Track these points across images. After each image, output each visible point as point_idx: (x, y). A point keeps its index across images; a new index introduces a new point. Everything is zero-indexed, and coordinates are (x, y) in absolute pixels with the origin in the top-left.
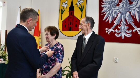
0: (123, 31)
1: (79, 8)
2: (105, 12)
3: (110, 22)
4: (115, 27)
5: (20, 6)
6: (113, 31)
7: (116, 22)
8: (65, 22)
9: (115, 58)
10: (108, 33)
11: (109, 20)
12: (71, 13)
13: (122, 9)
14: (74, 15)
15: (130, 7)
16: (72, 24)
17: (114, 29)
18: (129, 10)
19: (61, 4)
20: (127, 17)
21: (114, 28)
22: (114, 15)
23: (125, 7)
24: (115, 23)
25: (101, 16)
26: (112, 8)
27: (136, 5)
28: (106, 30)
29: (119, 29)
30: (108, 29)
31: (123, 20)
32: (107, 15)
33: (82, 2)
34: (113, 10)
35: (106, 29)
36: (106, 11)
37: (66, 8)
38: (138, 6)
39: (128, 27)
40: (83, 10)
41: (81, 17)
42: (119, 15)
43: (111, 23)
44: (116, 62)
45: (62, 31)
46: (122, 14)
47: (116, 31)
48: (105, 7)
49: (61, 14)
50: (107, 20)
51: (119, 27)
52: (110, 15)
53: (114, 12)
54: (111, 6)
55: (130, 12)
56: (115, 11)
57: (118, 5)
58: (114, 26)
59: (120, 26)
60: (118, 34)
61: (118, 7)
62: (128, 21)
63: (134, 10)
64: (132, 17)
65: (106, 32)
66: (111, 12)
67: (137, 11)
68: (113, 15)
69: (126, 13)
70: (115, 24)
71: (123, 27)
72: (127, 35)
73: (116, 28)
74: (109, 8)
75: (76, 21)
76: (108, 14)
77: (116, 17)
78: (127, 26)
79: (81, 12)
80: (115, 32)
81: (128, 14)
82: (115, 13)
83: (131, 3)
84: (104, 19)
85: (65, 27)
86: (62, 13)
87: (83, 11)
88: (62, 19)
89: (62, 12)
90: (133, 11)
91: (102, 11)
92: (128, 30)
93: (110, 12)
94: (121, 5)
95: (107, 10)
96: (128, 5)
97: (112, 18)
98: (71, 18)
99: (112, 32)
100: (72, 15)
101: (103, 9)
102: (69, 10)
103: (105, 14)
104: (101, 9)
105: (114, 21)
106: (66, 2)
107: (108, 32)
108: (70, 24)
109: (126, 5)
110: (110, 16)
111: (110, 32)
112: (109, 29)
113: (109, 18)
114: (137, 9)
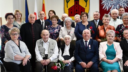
3: (107, 10)
11: (106, 9)
13: (114, 2)
15: (119, 1)
16: (78, 11)
18: (119, 3)
20: (117, 7)
23: (116, 1)
26: (109, 1)
27: (122, 1)
34: (109, 3)
35: (105, 14)
38: (123, 1)
40: (87, 1)
41: (86, 6)
46: (115, 5)
48: (104, 0)
50: (105, 9)
52: (107, 6)
53: (109, 4)
55: (119, 5)
56: (111, 3)
61: (112, 1)
63: (122, 3)
66: (107, 4)
67: (123, 4)
68: (109, 6)
69: (117, 5)
74: (106, 1)
75: (82, 9)
77: (111, 7)
81: (118, 5)
84: (103, 8)
91: (102, 3)
95: (105, 2)
101: (102, 2)
103: (104, 5)
105: (110, 9)
113: (107, 7)
114: (123, 3)
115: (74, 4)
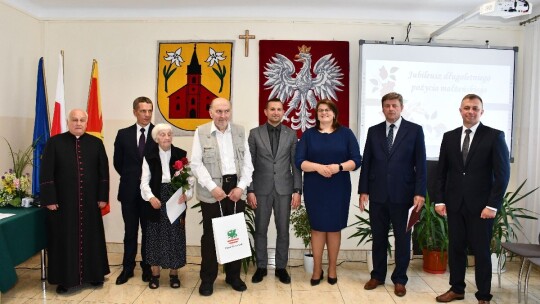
0: (303, 120)
1: (214, 70)
2: (271, 85)
4: (291, 112)
5: (62, 51)
6: (287, 119)
7: (292, 105)
8: (178, 98)
12: (194, 78)
14: (203, 83)
16: (196, 103)
17: (289, 117)
19: (163, 53)
21: (288, 114)
22: (288, 93)
25: (264, 91)
29: (296, 117)
31: (303, 102)
32: (276, 91)
33: (221, 58)
36: (273, 84)
37: (178, 65)
39: (310, 114)
40: (223, 76)
41: (221, 91)
42: (297, 93)
45: (170, 117)
47: (293, 119)
48: (272, 76)
49: (164, 79)
51: (297, 114)
54: (282, 76)
57: (294, 76)
58: (288, 111)
59: (298, 111)
60: (296, 124)
62: (310, 103)
64: (317, 98)
70: (289, 108)
71: (304, 113)
72: (309, 127)
73: (292, 114)
78: (309, 111)
79: (220, 80)
80: (291, 122)
82: (289, 90)
83: (314, 76)
85: (178, 107)
86: (167, 77)
87: (224, 79)
88: (166, 90)
89: (167, 74)
90: (318, 90)
92: (311, 118)
93: (280, 86)
94: (299, 76)
96: (310, 79)
97: (284, 97)
98: (193, 89)
100: (197, 83)
104: (263, 79)
106: (178, 52)
108: (190, 102)
109: (307, 78)
110: (281, 93)
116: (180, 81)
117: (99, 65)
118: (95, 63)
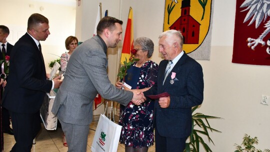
2: (248, 7)
3: (257, 26)
4: (267, 34)
5: (101, 4)
6: (263, 43)
7: (269, 26)
9: (263, 96)
10: (253, 48)
12: (185, 11)
17: (265, 40)
21: (264, 36)
22: (267, 11)
24: (266, 28)
25: (240, 14)
28: (248, 42)
30: (252, 39)
32: (252, 13)
35: (249, 39)
36: (250, 4)
37: (176, 2)
40: (205, 5)
41: (202, 18)
43: (258, 28)
44: (264, 103)
47: (269, 42)
49: (168, 14)
50: (251, 22)
52: (256, 12)
53: (265, 6)
58: (264, 33)
65: (249, 44)
66: (259, 5)
68: (265, 11)
70: (266, 30)
73: (268, 36)
75: (194, 26)
76: (253, 10)
79: (203, 9)
80: (266, 46)
82: (267, 8)
84: (245, 20)
86: (169, 13)
88: (168, 23)
89: (169, 10)
93: (257, 5)
97: (261, 17)
98: (184, 20)
99: (260, 44)
100: (187, 15)
102: (181, 7)
105: (266, 22)
107: (253, 45)
110: (257, 14)
111: (255, 45)
112: (254, 40)
115: (180, 15)
116: (177, 14)
117: (133, 11)
118: (131, 8)
